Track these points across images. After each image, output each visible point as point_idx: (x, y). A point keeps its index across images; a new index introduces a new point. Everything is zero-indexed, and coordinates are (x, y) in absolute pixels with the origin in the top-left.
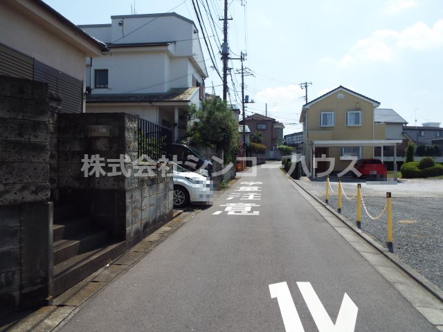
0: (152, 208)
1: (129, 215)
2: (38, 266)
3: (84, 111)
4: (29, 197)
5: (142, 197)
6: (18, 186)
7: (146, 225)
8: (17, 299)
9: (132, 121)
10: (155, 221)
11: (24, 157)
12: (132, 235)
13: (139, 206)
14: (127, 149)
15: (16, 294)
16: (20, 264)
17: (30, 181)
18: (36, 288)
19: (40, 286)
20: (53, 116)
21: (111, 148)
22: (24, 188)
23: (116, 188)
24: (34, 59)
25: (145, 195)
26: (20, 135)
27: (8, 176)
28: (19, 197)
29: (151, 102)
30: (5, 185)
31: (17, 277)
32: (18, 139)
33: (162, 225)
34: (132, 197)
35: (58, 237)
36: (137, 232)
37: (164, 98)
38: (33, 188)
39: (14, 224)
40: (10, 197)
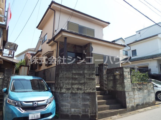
0: (140, 99)
1: (127, 100)
2: (94, 109)
3: (120, 66)
4: (92, 91)
5: (134, 95)
6: (89, 88)
7: (137, 105)
8: (90, 116)
9: (127, 69)
10: (143, 104)
11: (90, 81)
12: (130, 107)
13: (133, 97)
14: (125, 78)
15: (89, 115)
16: (90, 108)
17: (92, 87)
18: (93, 115)
19: (94, 114)
20: (105, 70)
21: (120, 78)
22: (90, 89)
23: (122, 90)
24: (103, 55)
25: (136, 94)
26: (89, 76)
27: (87, 86)
28: (89, 91)
29: (153, 58)
30: (87, 88)
31: (89, 111)
32: (89, 77)
33: (147, 107)
34: (128, 94)
35: (104, 104)
36: (133, 107)
37: (159, 56)
38: (92, 89)
39: (88, 97)
40: (88, 91)
